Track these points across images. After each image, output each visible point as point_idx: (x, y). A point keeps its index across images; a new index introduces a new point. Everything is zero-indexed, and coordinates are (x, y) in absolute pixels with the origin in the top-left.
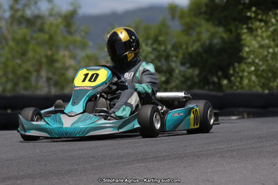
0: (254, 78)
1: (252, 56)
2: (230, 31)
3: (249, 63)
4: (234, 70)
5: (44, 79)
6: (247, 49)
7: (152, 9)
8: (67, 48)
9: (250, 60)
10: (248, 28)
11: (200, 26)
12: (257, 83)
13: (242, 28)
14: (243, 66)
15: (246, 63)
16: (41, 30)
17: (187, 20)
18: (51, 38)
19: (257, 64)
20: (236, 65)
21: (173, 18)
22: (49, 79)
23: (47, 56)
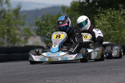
5: (6, 40)
6: (97, 26)
7: (54, 8)
8: (16, 25)
10: (97, 17)
11: (76, 16)
13: (94, 17)
16: (4, 18)
17: (70, 13)
18: (9, 21)
21: (64, 12)
22: (8, 39)
23: (7, 29)
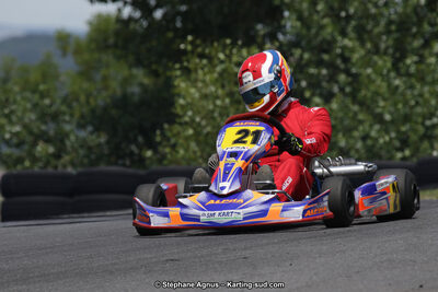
0: (193, 145)
1: (190, 113)
2: (156, 74)
3: (186, 123)
4: (163, 134)
6: (181, 101)
7: (32, 39)
9: (187, 119)
10: (182, 68)
11: (107, 66)
12: (199, 154)
13: (173, 69)
14: (177, 128)
15: (181, 124)
17: (86, 56)
19: (199, 124)
20: (166, 126)
21: (64, 54)
